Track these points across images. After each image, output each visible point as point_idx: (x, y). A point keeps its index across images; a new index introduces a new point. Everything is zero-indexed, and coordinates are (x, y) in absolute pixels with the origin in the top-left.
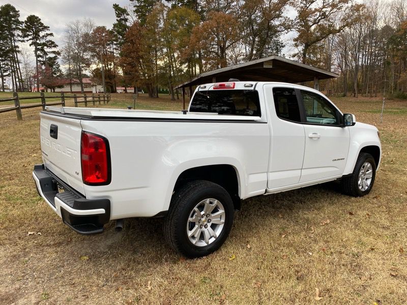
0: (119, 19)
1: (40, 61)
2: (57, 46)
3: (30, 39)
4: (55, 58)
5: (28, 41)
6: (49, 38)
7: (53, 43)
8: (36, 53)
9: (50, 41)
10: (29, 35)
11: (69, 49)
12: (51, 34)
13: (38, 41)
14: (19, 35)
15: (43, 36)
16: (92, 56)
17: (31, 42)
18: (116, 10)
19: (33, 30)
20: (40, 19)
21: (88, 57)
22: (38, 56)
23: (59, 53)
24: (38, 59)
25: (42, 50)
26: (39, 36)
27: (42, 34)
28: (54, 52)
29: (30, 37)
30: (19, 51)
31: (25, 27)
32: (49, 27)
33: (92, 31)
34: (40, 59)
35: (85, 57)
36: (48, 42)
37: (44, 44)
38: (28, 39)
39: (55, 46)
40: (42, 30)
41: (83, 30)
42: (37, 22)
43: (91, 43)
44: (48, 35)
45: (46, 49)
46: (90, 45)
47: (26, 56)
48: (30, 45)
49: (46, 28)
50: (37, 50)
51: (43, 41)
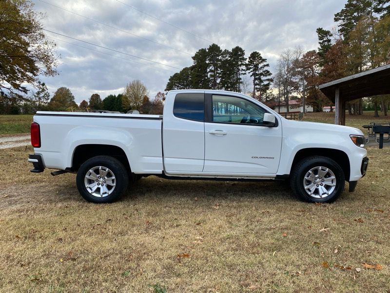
0: (321, 41)
1: (257, 88)
2: (271, 74)
3: (251, 71)
4: (268, 85)
5: (249, 73)
6: (266, 68)
7: (268, 72)
8: (254, 82)
9: (267, 71)
10: (251, 68)
11: (280, 75)
12: (268, 65)
13: (257, 72)
14: (242, 70)
15: (261, 68)
16: (301, 79)
17: (251, 73)
18: (319, 34)
19: (254, 64)
20: (260, 54)
21: (297, 80)
22: (255, 85)
23: (271, 80)
24: (256, 87)
25: (260, 79)
26: (258, 67)
27: (260, 66)
28: (268, 80)
29: (251, 70)
30: (241, 83)
31: (249, 62)
32: (266, 60)
33: (301, 57)
34: (258, 86)
35: (294, 81)
36: (264, 72)
37: (261, 74)
38: (249, 71)
39: (270, 74)
40: (262, 62)
41: (293, 57)
42: (257, 57)
43: (301, 67)
44: (265, 66)
45: (263, 78)
46: (299, 69)
47: (245, 86)
48: (251, 76)
49: (264, 60)
50: (255, 79)
51: (261, 71)
